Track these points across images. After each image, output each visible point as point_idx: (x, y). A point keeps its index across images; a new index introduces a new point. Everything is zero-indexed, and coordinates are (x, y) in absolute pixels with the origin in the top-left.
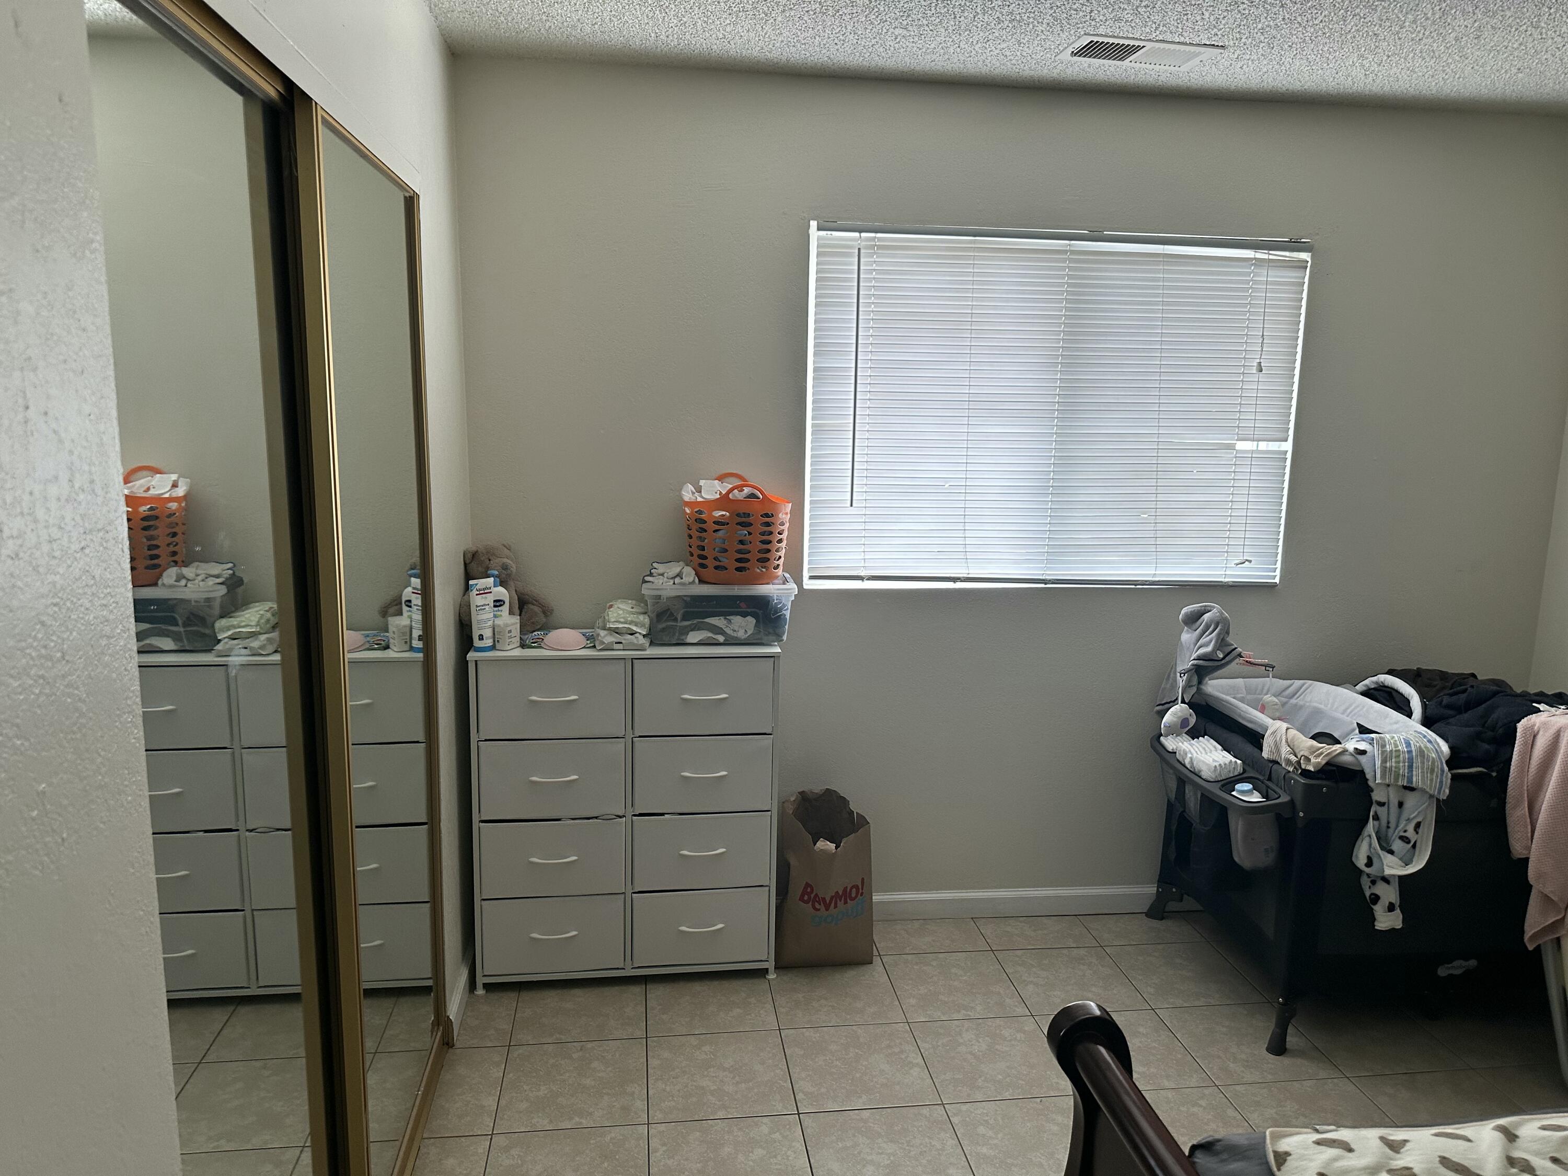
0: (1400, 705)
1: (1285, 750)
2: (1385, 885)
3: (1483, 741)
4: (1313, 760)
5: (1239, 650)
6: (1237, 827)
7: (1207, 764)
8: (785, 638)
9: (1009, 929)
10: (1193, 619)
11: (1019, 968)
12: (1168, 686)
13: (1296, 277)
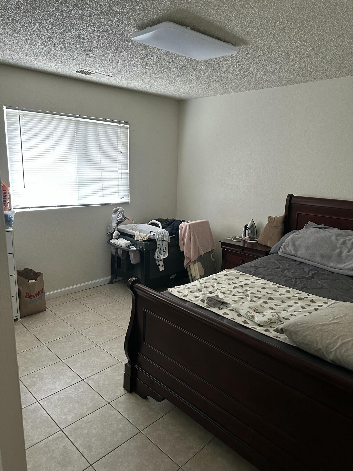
0: (158, 226)
1: (139, 237)
2: (161, 261)
3: (174, 230)
4: (146, 238)
5: (127, 217)
6: (132, 255)
7: (123, 243)
8: (13, 225)
9: (78, 294)
10: (116, 212)
11: (84, 301)
12: (110, 228)
13: (126, 131)
